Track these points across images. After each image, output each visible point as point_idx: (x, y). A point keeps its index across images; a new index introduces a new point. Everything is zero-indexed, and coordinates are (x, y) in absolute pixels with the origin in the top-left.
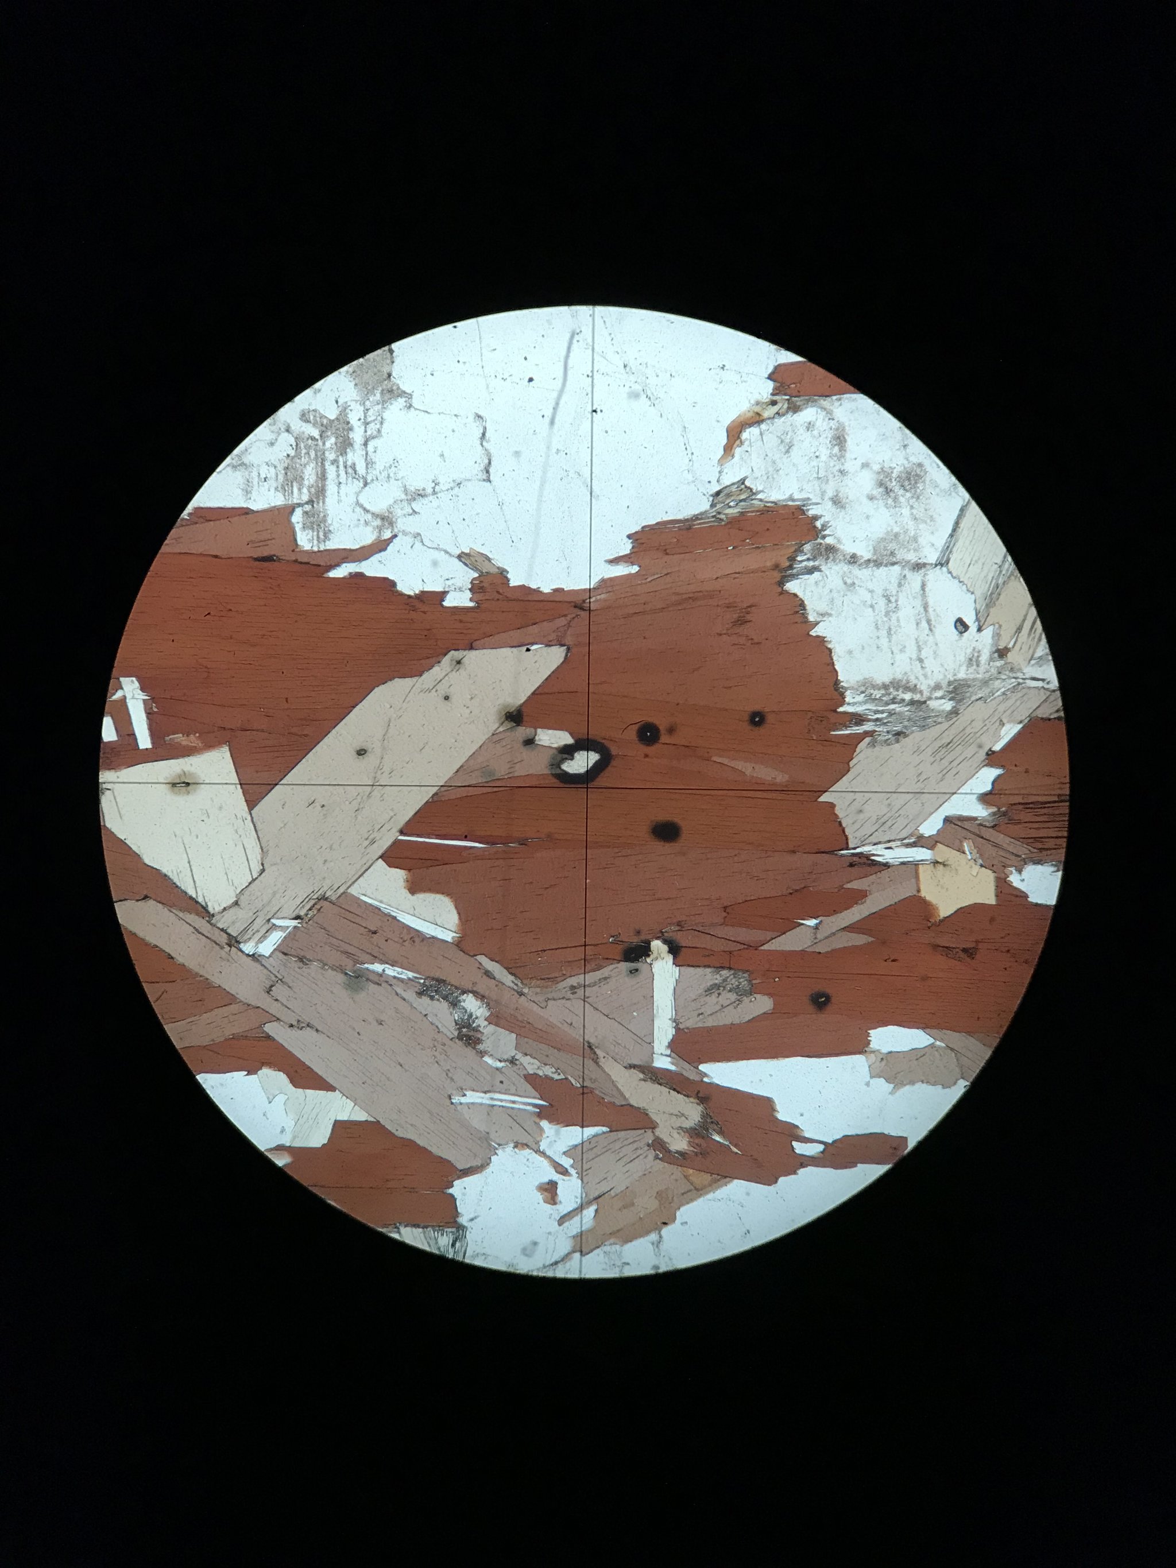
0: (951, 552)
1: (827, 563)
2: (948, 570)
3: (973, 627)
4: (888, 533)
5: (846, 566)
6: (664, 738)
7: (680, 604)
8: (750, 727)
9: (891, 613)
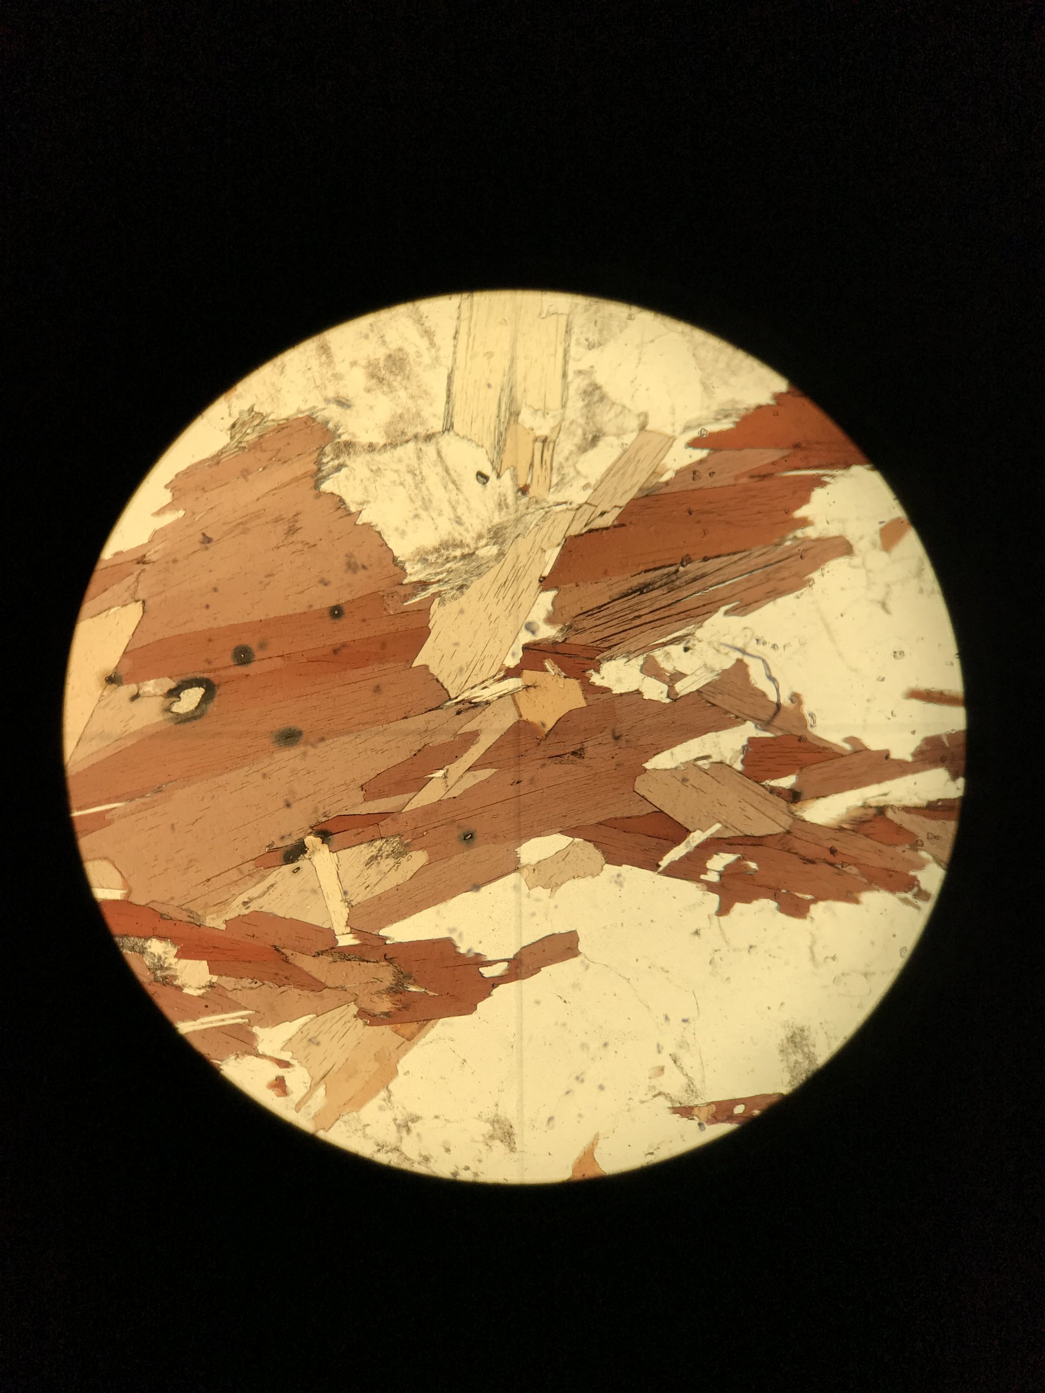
0: (452, 416)
1: (350, 458)
2: (455, 433)
3: (493, 476)
4: (393, 416)
5: (367, 455)
6: (258, 655)
7: (232, 531)
8: (333, 621)
9: (420, 485)
